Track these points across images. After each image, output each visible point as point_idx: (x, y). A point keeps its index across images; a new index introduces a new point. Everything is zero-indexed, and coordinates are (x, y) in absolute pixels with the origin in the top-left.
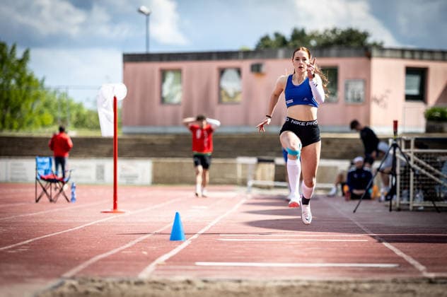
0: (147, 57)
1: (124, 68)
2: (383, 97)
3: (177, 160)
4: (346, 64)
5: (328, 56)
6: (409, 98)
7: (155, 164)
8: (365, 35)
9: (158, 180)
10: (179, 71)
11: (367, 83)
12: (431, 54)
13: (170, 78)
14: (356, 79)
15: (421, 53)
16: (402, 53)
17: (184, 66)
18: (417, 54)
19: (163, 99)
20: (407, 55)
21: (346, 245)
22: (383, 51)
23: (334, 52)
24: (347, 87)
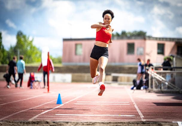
0: (71, 40)
2: (150, 53)
4: (137, 42)
6: (158, 53)
7: (73, 76)
8: (146, 33)
10: (81, 44)
11: (144, 48)
12: (166, 39)
13: (79, 47)
14: (141, 47)
15: (163, 39)
16: (156, 39)
17: (84, 42)
18: (161, 39)
19: (76, 54)
20: (158, 39)
21: (120, 106)
22: (150, 38)
23: (133, 38)
24: (138, 50)
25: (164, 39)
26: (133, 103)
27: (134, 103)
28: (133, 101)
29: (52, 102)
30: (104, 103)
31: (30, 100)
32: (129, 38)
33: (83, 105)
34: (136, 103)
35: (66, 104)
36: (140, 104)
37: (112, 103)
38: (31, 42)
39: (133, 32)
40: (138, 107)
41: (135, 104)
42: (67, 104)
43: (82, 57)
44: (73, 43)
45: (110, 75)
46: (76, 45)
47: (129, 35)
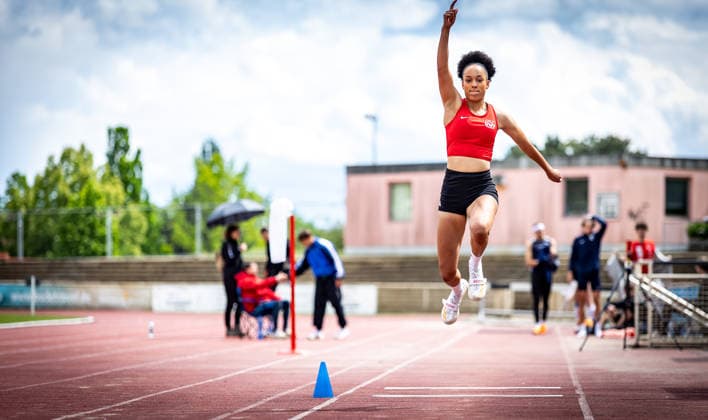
0: (374, 169)
1: (348, 182)
2: (640, 212)
3: (404, 286)
4: (600, 177)
5: (578, 165)
6: (670, 212)
7: (381, 291)
8: (626, 143)
9: (383, 309)
10: (408, 184)
11: (621, 196)
12: (696, 163)
13: (400, 193)
14: (609, 190)
15: (684, 162)
16: (661, 162)
17: (414, 177)
18: (678, 164)
19: (391, 216)
20: (668, 163)
21: (530, 403)
22: (639, 158)
23: (584, 160)
24: (599, 200)
25: (688, 164)
26: (574, 389)
27: (578, 393)
28: (575, 383)
29: (300, 388)
30: (477, 392)
31: (225, 381)
32: (570, 161)
33: (402, 400)
34: (583, 390)
35: (347, 396)
36: (597, 393)
37: (504, 392)
38: (243, 175)
39: (586, 140)
40: (590, 407)
41: (582, 393)
42: (351, 395)
43: (412, 228)
44: (383, 179)
45: (506, 287)
46: (392, 186)
47: (570, 151)
